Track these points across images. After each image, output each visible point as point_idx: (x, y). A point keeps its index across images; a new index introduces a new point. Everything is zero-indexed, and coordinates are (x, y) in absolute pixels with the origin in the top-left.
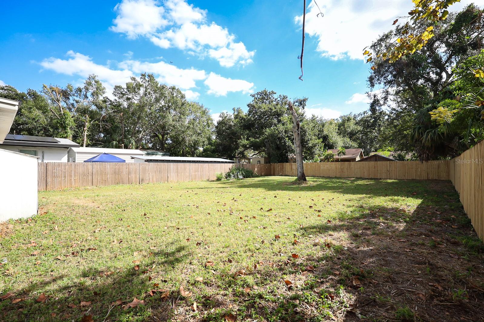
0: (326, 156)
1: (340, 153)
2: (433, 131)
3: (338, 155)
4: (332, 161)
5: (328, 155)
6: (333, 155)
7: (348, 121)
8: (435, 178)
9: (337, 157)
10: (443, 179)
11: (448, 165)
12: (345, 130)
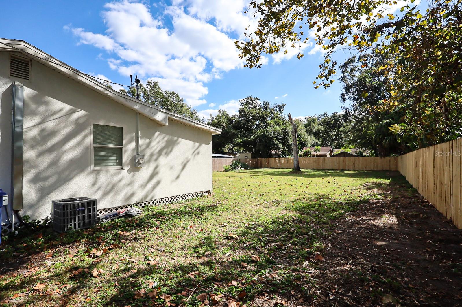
0: (305, 153)
1: (316, 150)
2: (390, 138)
3: (315, 151)
4: (310, 157)
5: (307, 152)
6: (311, 152)
7: (313, 122)
8: (387, 169)
9: (314, 153)
10: (393, 170)
11: (396, 159)
12: (311, 129)
